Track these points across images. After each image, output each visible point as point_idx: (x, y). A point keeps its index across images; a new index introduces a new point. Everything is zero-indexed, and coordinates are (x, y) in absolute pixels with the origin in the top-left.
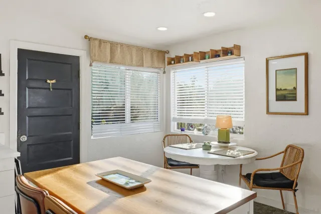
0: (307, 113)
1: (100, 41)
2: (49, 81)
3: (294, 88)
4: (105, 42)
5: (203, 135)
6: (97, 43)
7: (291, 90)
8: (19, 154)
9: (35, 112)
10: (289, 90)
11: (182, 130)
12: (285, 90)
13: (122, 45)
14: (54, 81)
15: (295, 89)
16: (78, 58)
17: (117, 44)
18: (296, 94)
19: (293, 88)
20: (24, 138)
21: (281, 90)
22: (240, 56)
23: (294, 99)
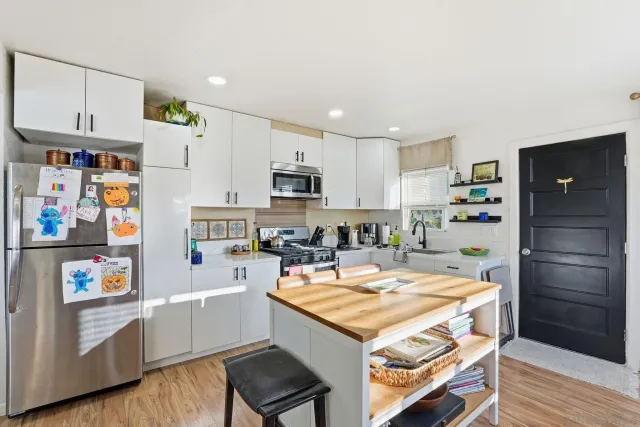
2: (561, 181)
14: (570, 180)
16: (622, 135)
20: (526, 251)
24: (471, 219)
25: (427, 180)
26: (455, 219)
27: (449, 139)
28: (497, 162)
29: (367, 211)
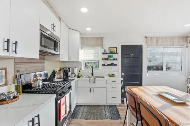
1: (151, 37)
2: (131, 55)
4: (153, 37)
8: (122, 79)
9: (127, 66)
13: (162, 37)
14: (133, 55)
16: (142, 45)
20: (123, 74)
24: (109, 65)
25: (92, 51)
26: (104, 65)
27: (102, 38)
28: (116, 48)
29: (64, 62)
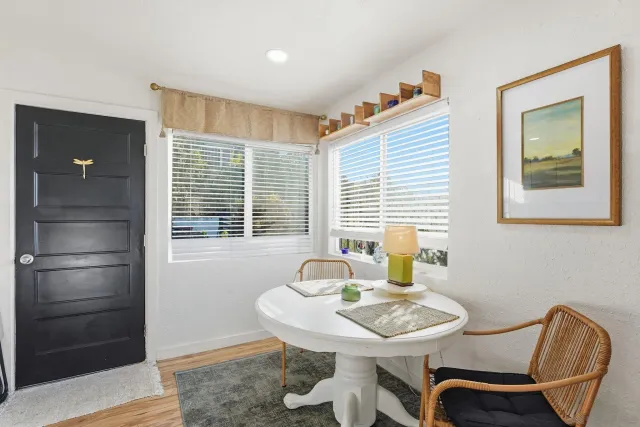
0: (618, 217)
1: (183, 93)
3: (576, 152)
4: (192, 95)
5: (373, 263)
6: (176, 98)
7: (567, 159)
10: (559, 159)
11: (344, 252)
12: (549, 159)
13: (229, 103)
15: (578, 153)
17: (220, 100)
18: (580, 168)
19: (571, 152)
21: (536, 160)
22: (439, 96)
23: (576, 180)
